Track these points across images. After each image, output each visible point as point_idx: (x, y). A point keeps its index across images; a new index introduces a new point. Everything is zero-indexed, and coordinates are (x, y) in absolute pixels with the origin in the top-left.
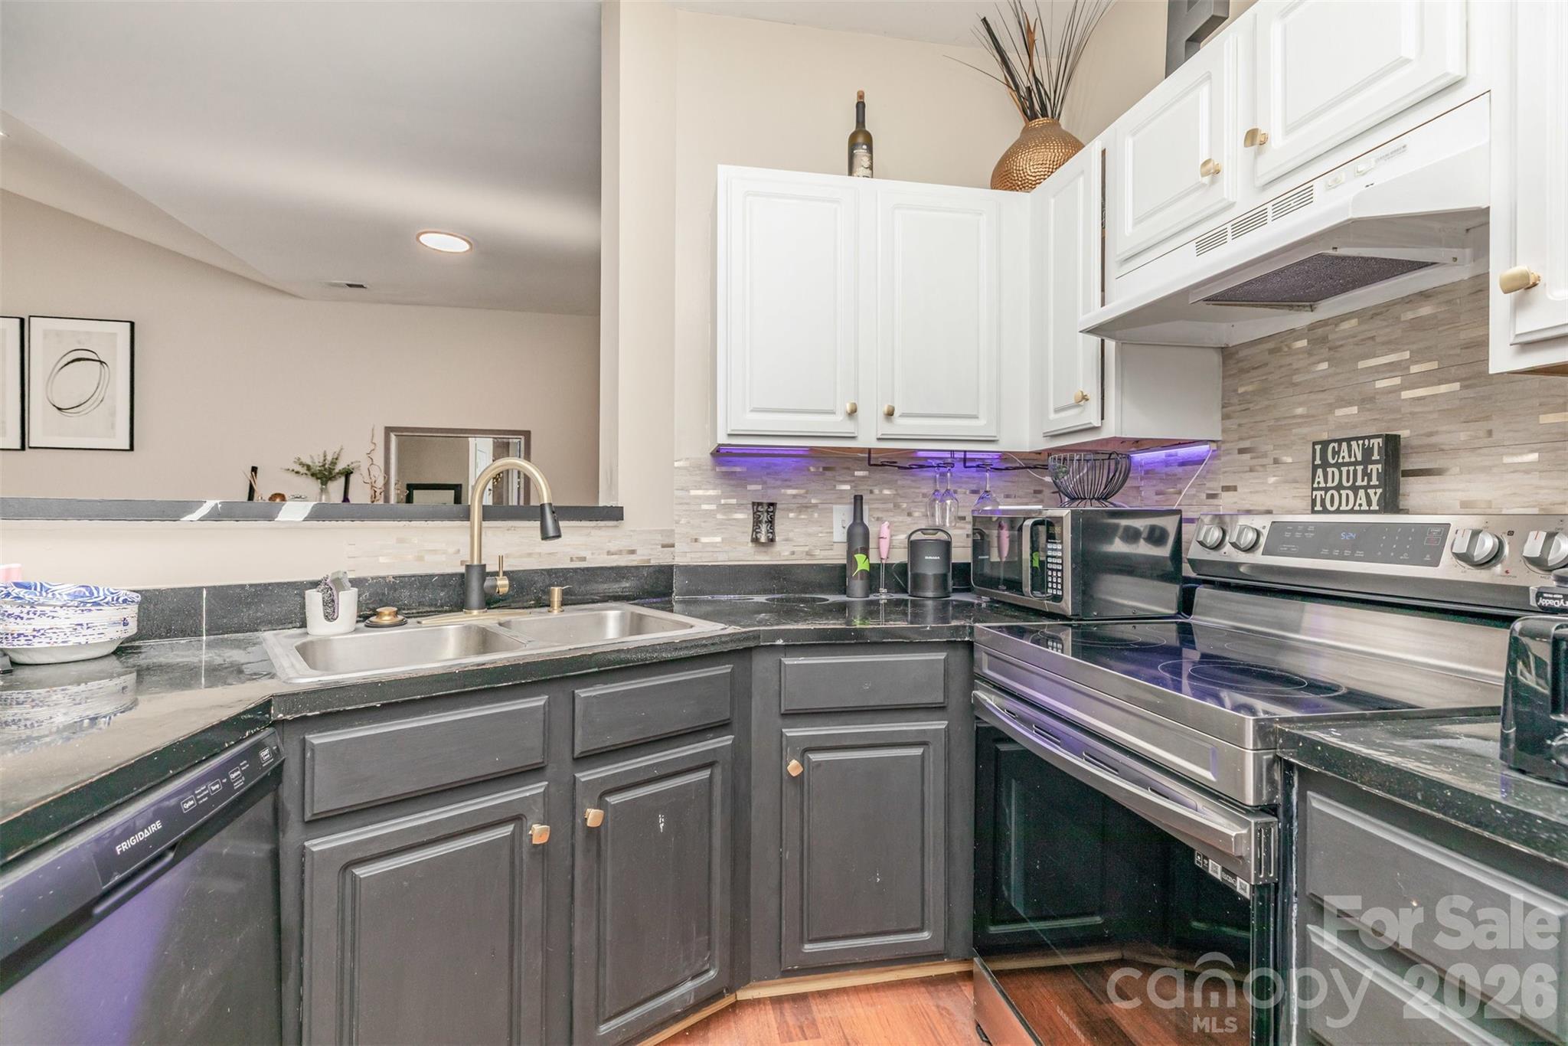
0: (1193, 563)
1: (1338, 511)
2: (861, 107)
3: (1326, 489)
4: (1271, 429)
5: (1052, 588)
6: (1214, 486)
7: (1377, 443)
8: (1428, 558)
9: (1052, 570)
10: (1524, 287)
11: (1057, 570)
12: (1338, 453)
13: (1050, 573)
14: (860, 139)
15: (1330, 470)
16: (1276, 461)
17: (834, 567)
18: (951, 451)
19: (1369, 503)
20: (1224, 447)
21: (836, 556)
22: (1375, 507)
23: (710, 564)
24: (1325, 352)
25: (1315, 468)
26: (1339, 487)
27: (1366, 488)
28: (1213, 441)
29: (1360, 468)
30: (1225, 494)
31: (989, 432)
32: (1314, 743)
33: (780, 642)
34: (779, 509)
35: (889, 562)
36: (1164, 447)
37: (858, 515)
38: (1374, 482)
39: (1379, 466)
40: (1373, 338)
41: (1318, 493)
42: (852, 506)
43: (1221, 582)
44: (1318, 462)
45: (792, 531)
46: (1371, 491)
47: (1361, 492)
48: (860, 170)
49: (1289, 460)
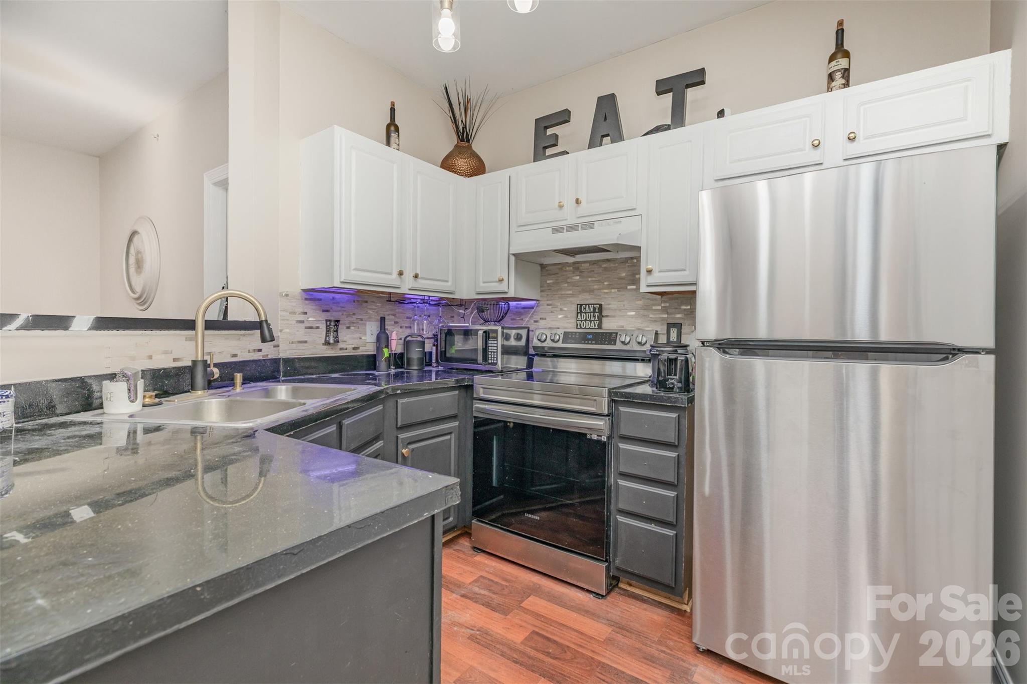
0: (535, 348)
1: (585, 328)
2: (393, 110)
3: (582, 321)
4: (559, 298)
5: (491, 360)
6: (537, 317)
7: (597, 306)
8: (613, 343)
9: (491, 352)
10: (649, 272)
11: (494, 352)
12: (585, 308)
13: (490, 353)
14: (392, 128)
15: (583, 314)
16: (561, 310)
17: (369, 356)
18: (428, 296)
19: (595, 326)
20: (541, 302)
21: (369, 349)
22: (596, 327)
23: (302, 357)
24: (578, 273)
25: (578, 313)
26: (586, 320)
27: (594, 321)
28: (537, 300)
29: (592, 314)
30: (541, 321)
31: (452, 289)
32: (622, 393)
33: (399, 392)
34: (341, 324)
35: (396, 352)
36: (516, 301)
37: (383, 325)
38: (596, 319)
39: (598, 314)
40: (593, 271)
41: (579, 322)
42: (380, 323)
43: (542, 354)
44: (579, 311)
45: (346, 336)
46: (595, 322)
47: (593, 322)
48: (394, 145)
49: (566, 309)
